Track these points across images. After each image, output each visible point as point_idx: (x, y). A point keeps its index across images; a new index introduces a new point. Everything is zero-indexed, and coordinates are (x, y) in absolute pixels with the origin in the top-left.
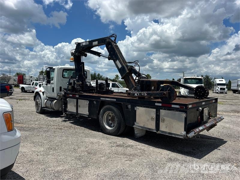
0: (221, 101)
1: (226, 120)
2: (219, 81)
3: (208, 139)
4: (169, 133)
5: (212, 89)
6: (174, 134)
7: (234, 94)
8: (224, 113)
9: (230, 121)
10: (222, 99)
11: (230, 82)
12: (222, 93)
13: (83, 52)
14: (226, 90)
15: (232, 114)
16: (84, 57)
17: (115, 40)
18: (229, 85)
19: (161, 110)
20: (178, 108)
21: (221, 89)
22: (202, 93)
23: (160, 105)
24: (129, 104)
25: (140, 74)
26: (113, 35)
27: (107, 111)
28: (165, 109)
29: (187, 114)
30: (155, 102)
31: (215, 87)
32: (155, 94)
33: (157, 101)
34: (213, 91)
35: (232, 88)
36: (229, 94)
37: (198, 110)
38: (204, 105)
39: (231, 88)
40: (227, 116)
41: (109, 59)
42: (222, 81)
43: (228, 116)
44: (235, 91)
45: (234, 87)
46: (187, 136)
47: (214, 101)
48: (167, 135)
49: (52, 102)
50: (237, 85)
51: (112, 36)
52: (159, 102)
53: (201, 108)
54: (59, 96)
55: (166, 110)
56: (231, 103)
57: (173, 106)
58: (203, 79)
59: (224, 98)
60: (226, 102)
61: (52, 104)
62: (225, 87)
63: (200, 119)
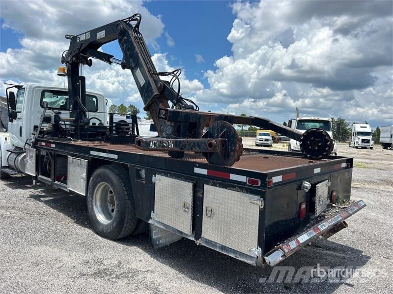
0: (362, 162)
1: (370, 202)
2: (361, 127)
3: (329, 249)
4: (223, 248)
5: (348, 141)
6: (234, 252)
7: (385, 150)
8: (367, 186)
9: (378, 204)
10: (363, 158)
11: (378, 130)
12: (365, 148)
13: (81, 54)
14: (372, 142)
15: (381, 187)
16: (86, 66)
17: (137, 26)
18: (376, 135)
19: (205, 186)
20: (244, 183)
21: (363, 141)
22: (318, 146)
23: (204, 172)
24: (143, 168)
25: (181, 98)
26: (136, 15)
27: (99, 182)
28: (214, 185)
29: (265, 200)
30: (194, 165)
31: (352, 138)
32: (192, 144)
33: (197, 163)
34: (350, 144)
35: (381, 140)
36: (377, 150)
37: (300, 187)
38: (318, 174)
39: (379, 139)
40: (371, 191)
41: (124, 68)
42: (366, 127)
43: (374, 191)
44: (386, 146)
45: (385, 138)
46: (264, 261)
47: (344, 165)
48: (217, 250)
49: (17, 156)
50: (390, 136)
51: (132, 18)
52: (202, 166)
53: (307, 184)
54: (28, 144)
55: (216, 186)
56: (379, 166)
57: (233, 177)
58: (331, 123)
59: (367, 157)
60: (371, 163)
61: (16, 161)
62: (370, 138)
63: (304, 212)
